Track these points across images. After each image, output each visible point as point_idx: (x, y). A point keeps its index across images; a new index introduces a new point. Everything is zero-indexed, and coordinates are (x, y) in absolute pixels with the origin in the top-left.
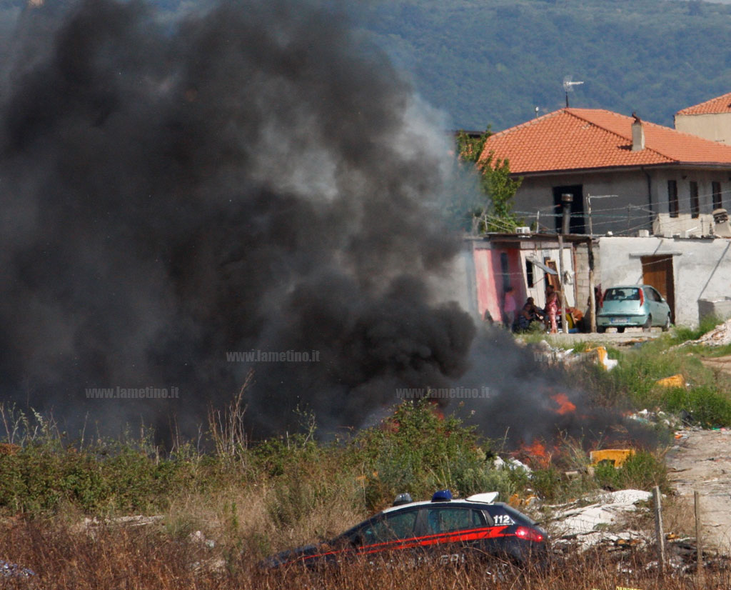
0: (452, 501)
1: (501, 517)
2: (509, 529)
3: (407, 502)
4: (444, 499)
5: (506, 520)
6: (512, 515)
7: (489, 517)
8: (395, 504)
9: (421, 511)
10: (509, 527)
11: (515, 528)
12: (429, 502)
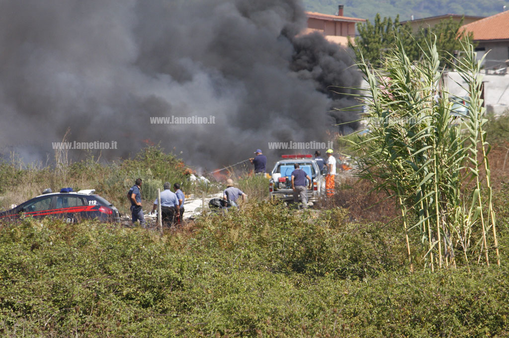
0: (70, 193)
1: (92, 202)
2: (95, 207)
3: (49, 193)
4: (66, 192)
5: (94, 203)
6: (98, 200)
7: (86, 201)
8: (44, 193)
9: (54, 197)
10: (96, 206)
11: (99, 207)
12: (59, 193)
